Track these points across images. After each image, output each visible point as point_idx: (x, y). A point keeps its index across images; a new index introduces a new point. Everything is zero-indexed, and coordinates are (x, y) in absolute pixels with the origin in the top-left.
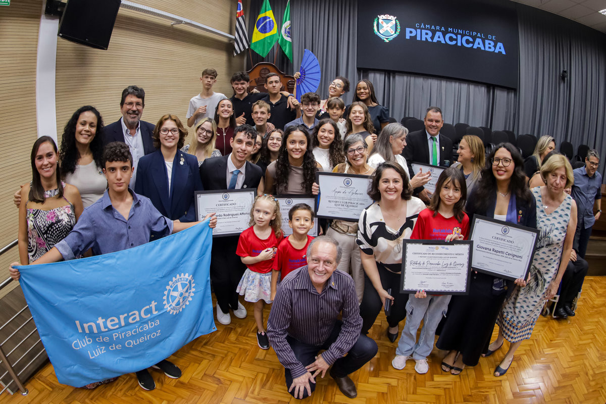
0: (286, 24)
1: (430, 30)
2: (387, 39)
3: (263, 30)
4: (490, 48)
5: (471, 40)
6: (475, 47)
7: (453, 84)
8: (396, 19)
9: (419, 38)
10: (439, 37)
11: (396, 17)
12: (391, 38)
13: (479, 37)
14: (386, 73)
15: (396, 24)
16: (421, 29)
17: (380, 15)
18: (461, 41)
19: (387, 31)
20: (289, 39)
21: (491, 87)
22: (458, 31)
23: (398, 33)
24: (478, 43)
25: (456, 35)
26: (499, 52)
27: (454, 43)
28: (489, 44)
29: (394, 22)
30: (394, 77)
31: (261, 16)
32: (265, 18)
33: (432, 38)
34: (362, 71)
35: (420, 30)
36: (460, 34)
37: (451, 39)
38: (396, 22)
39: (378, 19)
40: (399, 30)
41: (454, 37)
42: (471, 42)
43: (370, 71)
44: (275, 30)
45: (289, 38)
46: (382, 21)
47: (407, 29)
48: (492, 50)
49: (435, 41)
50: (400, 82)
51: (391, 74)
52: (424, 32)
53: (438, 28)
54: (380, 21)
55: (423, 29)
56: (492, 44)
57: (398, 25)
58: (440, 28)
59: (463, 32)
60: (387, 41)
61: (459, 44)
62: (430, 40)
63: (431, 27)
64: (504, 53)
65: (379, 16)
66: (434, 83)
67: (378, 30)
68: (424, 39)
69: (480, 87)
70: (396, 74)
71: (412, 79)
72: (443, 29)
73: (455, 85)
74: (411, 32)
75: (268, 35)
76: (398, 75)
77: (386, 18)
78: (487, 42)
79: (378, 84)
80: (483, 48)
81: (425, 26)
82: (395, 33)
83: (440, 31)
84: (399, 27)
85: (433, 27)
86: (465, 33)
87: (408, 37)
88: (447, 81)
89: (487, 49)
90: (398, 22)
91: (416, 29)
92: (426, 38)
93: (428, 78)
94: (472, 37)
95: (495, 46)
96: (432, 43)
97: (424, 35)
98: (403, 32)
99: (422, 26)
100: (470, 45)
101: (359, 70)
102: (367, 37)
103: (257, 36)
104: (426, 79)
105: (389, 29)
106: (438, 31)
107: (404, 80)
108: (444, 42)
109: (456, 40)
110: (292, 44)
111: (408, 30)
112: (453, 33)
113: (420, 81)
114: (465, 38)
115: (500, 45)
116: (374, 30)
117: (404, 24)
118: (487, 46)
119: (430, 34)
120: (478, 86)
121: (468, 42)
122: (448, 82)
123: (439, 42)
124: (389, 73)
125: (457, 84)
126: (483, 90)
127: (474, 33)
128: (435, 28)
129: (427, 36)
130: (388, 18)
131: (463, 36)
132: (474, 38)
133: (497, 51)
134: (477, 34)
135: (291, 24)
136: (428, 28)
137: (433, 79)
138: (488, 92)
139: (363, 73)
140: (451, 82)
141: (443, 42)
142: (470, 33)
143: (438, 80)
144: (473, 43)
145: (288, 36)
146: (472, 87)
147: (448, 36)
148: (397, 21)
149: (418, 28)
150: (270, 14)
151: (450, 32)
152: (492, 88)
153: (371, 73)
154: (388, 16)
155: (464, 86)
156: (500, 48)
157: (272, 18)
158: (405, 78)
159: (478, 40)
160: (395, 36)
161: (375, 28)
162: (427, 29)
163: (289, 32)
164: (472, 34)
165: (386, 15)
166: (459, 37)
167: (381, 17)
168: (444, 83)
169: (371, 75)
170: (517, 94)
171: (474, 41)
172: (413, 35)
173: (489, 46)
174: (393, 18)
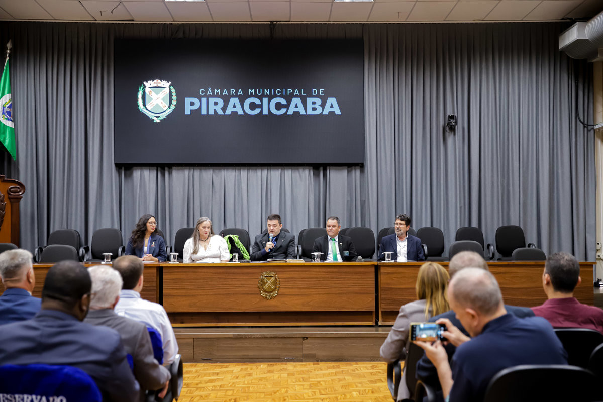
0: (5, 100)
1: (221, 97)
2: (157, 117)
4: (314, 109)
5: (284, 102)
6: (290, 112)
7: (259, 172)
8: (170, 86)
9: (204, 112)
10: (234, 106)
11: (170, 83)
12: (163, 116)
13: (297, 96)
14: (159, 168)
15: (171, 93)
16: (208, 97)
17: (147, 82)
18: (269, 106)
19: (157, 105)
20: (10, 124)
21: (319, 168)
22: (263, 92)
23: (173, 107)
24: (296, 106)
25: (260, 98)
26: (329, 112)
27: (257, 111)
28: (314, 103)
29: (167, 91)
30: (170, 173)
33: (224, 109)
34: (123, 168)
35: (205, 99)
36: (267, 96)
37: (253, 106)
38: (170, 89)
39: (145, 87)
40: (174, 102)
41: (258, 102)
42: (284, 106)
43: (135, 168)
45: (10, 122)
46: (150, 90)
47: (186, 99)
48: (319, 111)
49: (228, 112)
50: (179, 178)
51: (166, 169)
52: (211, 100)
53: (233, 91)
54: (147, 90)
55: (210, 96)
56: (319, 101)
57: (174, 94)
58: (236, 93)
59: (271, 92)
60: (157, 120)
61: (265, 112)
62: (220, 112)
63: (222, 92)
64: (338, 112)
65: (145, 83)
66: (229, 175)
67: (144, 105)
68: (211, 112)
69: (301, 170)
70: (174, 168)
71: (197, 173)
72: (240, 92)
73: (260, 175)
74: (192, 104)
76: (175, 169)
77: (155, 85)
78: (309, 100)
79: (148, 185)
80: (303, 112)
81: (213, 92)
82: (169, 107)
83: (236, 96)
84: (175, 98)
85: (225, 92)
86: (275, 92)
87: (188, 112)
88: (248, 170)
89: (310, 112)
90: (173, 90)
91: (199, 98)
92: (215, 110)
93: (220, 169)
94: (285, 97)
95: (323, 105)
96: (225, 116)
98: (180, 105)
99: (209, 92)
100: (283, 111)
101: (119, 166)
104: (217, 171)
105: (159, 102)
106: (233, 96)
107: (185, 175)
108: (243, 113)
109: (261, 106)
110: (14, 131)
111: (188, 101)
112: (256, 96)
113: (208, 175)
114: (274, 101)
115: (332, 101)
116: (137, 105)
118: (310, 106)
119: (221, 102)
120: (298, 169)
121: (279, 106)
122: (250, 171)
123: (234, 113)
124: (163, 167)
125: (265, 172)
126: (306, 174)
127: (289, 91)
128: (229, 92)
129: (215, 107)
130: (159, 85)
131: (270, 98)
132: (289, 99)
133: (326, 112)
134: (294, 92)
135: (13, 99)
136: (217, 93)
137: (227, 169)
138: (316, 175)
139: (125, 170)
140: (256, 170)
141: (241, 112)
142: (282, 92)
143: (235, 169)
144: (287, 106)
145: (8, 119)
146: (288, 173)
147: (248, 102)
148: (172, 88)
149: (203, 97)
151: (252, 96)
152: (321, 168)
153: (136, 170)
154: (159, 81)
155: (276, 174)
156: (333, 106)
158: (187, 172)
159: (296, 101)
160: (169, 111)
161: (140, 102)
162: (217, 96)
163: (9, 113)
164: (286, 92)
165: (155, 81)
166: (265, 100)
167: (149, 84)
168: (244, 173)
169: (137, 174)
170: (362, 171)
171: (289, 102)
172: (196, 107)
173: (314, 106)
174: (166, 84)
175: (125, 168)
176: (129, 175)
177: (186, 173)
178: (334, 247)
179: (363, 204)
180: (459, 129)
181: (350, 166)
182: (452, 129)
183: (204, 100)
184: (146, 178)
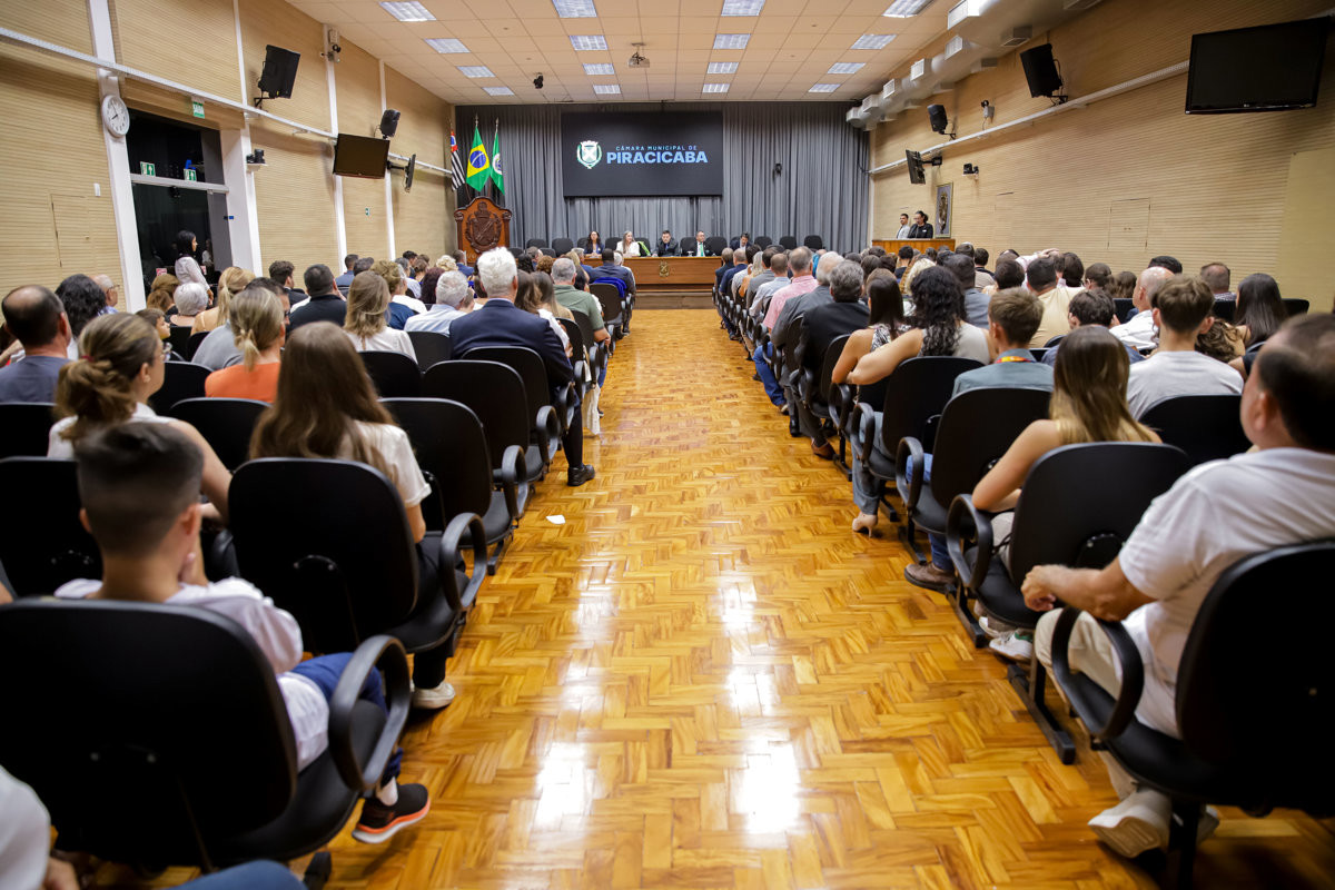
0: (496, 157)
1: (630, 151)
2: (590, 165)
3: (477, 165)
5: (670, 154)
6: (675, 161)
9: (619, 162)
10: (639, 158)
11: (597, 143)
12: (593, 165)
13: (679, 151)
14: (591, 199)
15: (598, 149)
16: (621, 152)
17: (582, 142)
18: (661, 158)
19: (589, 157)
20: (500, 172)
21: (693, 198)
22: (658, 148)
23: (599, 159)
24: (679, 157)
25: (656, 152)
26: (700, 161)
27: (654, 160)
28: (690, 155)
29: (595, 149)
30: (598, 202)
31: (472, 151)
32: (477, 153)
33: (632, 159)
36: (660, 151)
37: (651, 157)
39: (581, 146)
40: (600, 156)
41: (654, 155)
42: (671, 157)
43: (576, 199)
44: (487, 165)
48: (693, 160)
49: (635, 161)
50: (604, 205)
51: (596, 199)
52: (624, 154)
53: (637, 148)
54: (583, 148)
55: (623, 151)
56: (693, 154)
57: (600, 150)
58: (640, 148)
59: (663, 148)
60: (589, 168)
61: (659, 161)
62: (630, 161)
63: (631, 148)
64: (706, 161)
66: (636, 203)
67: (581, 158)
68: (624, 162)
69: (682, 199)
70: (600, 198)
71: (616, 201)
72: (642, 148)
73: (656, 202)
74: (612, 156)
75: (481, 169)
77: (588, 145)
78: (687, 153)
79: (584, 210)
80: (683, 161)
81: (625, 149)
82: (597, 159)
83: (639, 151)
84: (600, 153)
85: (633, 148)
86: (665, 148)
87: (609, 162)
88: (649, 199)
89: (688, 161)
91: (616, 152)
92: (626, 160)
94: (671, 151)
95: (696, 157)
96: (633, 164)
97: (623, 157)
98: (604, 157)
99: (623, 148)
100: (670, 160)
101: (566, 198)
102: (571, 164)
103: (472, 171)
104: (629, 200)
105: (590, 155)
106: (637, 151)
107: (607, 204)
108: (644, 162)
109: (656, 157)
110: (502, 177)
111: (609, 154)
112: (652, 151)
113: (622, 202)
114: (665, 154)
115: (702, 153)
117: (605, 149)
118: (687, 157)
119: (630, 155)
120: (680, 199)
121: (667, 157)
122: (651, 200)
123: (639, 162)
124: (593, 198)
125: (659, 201)
126: (685, 202)
127: (674, 147)
128: (635, 149)
129: (627, 158)
130: (590, 145)
131: (662, 152)
132: (674, 152)
133: (698, 161)
134: (677, 148)
135: (501, 157)
136: (628, 149)
137: (634, 199)
138: (692, 203)
142: (670, 148)
143: (640, 199)
144: (673, 157)
146: (673, 201)
147: (647, 155)
148: (598, 146)
150: (481, 148)
151: (650, 151)
154: (590, 142)
155: (666, 202)
156: (702, 157)
157: (484, 152)
159: (679, 154)
160: (597, 161)
161: (579, 156)
162: (628, 151)
163: (499, 165)
165: (588, 142)
166: (659, 153)
167: (584, 144)
168: (645, 202)
169: (577, 202)
170: (721, 200)
171: (674, 155)
172: (614, 158)
173: (690, 158)
174: (595, 144)
175: (570, 199)
176: (573, 204)
177: (609, 202)
178: (700, 248)
179: (721, 220)
180: (783, 172)
181: (713, 196)
182: (779, 172)
183: (619, 154)
184: (583, 206)
